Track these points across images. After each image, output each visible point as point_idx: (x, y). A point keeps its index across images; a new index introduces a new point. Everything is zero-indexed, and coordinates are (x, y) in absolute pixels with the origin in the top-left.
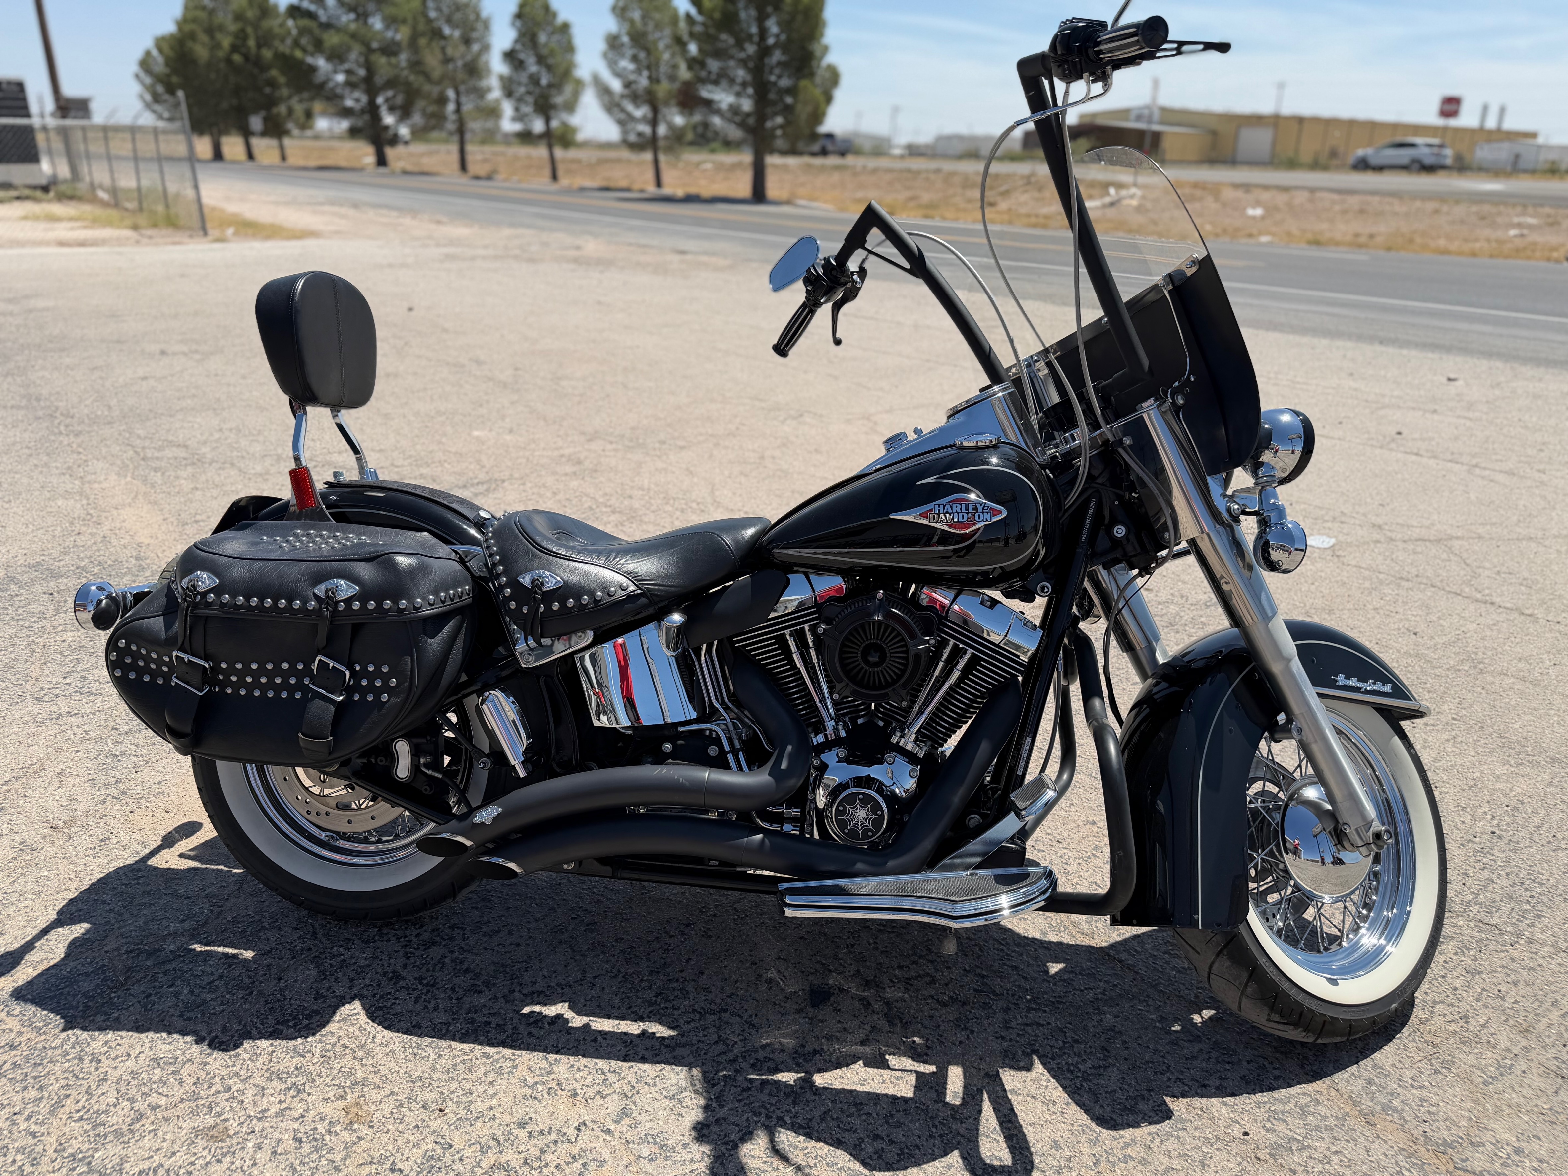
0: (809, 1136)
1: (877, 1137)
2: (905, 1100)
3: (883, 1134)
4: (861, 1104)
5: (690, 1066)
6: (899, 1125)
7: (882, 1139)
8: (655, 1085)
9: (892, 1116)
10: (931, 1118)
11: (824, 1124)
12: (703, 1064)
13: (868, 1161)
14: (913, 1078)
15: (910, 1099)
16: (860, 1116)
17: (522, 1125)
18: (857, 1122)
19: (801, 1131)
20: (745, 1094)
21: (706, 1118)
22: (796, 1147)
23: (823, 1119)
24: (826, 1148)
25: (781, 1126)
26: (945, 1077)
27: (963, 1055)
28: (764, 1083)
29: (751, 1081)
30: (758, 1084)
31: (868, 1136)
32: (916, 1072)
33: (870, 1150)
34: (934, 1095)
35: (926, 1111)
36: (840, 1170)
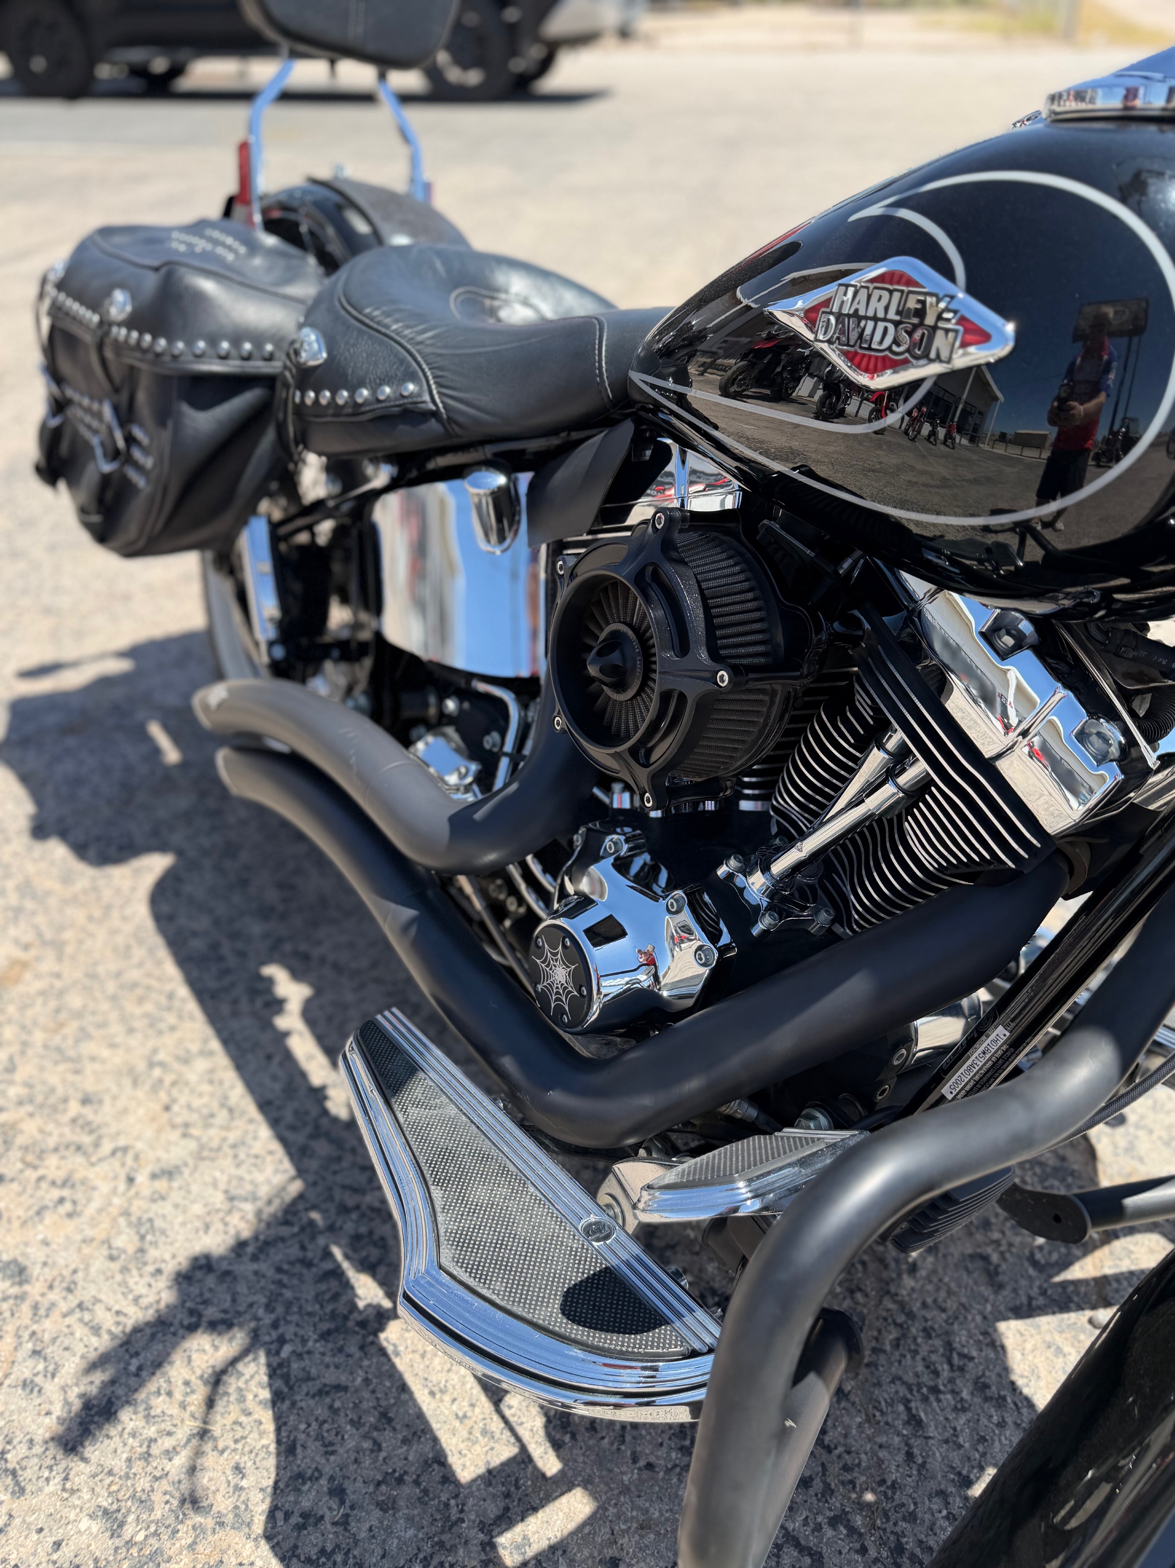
0: (277, 1398)
1: (338, 1492)
2: (448, 1477)
3: (351, 1497)
4: (390, 1420)
5: (301, 1172)
6: (386, 1506)
7: (342, 1502)
8: (238, 1165)
9: (400, 1481)
10: (441, 1544)
11: (312, 1402)
12: (315, 1184)
13: (280, 1515)
14: (506, 1451)
15: (456, 1483)
16: (365, 1437)
17: (86, 1101)
18: (352, 1439)
19: (279, 1383)
20: (298, 1268)
21: (222, 1258)
22: (242, 1399)
23: (322, 1392)
24: (269, 1440)
25: (268, 1353)
26: (548, 1498)
27: (625, 1490)
28: (337, 1274)
29: (327, 1255)
30: (327, 1266)
31: (332, 1479)
32: (523, 1448)
33: (306, 1503)
34: (492, 1510)
35: (451, 1525)
36: (238, 1489)
